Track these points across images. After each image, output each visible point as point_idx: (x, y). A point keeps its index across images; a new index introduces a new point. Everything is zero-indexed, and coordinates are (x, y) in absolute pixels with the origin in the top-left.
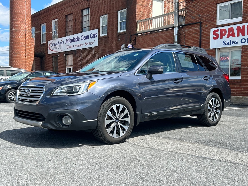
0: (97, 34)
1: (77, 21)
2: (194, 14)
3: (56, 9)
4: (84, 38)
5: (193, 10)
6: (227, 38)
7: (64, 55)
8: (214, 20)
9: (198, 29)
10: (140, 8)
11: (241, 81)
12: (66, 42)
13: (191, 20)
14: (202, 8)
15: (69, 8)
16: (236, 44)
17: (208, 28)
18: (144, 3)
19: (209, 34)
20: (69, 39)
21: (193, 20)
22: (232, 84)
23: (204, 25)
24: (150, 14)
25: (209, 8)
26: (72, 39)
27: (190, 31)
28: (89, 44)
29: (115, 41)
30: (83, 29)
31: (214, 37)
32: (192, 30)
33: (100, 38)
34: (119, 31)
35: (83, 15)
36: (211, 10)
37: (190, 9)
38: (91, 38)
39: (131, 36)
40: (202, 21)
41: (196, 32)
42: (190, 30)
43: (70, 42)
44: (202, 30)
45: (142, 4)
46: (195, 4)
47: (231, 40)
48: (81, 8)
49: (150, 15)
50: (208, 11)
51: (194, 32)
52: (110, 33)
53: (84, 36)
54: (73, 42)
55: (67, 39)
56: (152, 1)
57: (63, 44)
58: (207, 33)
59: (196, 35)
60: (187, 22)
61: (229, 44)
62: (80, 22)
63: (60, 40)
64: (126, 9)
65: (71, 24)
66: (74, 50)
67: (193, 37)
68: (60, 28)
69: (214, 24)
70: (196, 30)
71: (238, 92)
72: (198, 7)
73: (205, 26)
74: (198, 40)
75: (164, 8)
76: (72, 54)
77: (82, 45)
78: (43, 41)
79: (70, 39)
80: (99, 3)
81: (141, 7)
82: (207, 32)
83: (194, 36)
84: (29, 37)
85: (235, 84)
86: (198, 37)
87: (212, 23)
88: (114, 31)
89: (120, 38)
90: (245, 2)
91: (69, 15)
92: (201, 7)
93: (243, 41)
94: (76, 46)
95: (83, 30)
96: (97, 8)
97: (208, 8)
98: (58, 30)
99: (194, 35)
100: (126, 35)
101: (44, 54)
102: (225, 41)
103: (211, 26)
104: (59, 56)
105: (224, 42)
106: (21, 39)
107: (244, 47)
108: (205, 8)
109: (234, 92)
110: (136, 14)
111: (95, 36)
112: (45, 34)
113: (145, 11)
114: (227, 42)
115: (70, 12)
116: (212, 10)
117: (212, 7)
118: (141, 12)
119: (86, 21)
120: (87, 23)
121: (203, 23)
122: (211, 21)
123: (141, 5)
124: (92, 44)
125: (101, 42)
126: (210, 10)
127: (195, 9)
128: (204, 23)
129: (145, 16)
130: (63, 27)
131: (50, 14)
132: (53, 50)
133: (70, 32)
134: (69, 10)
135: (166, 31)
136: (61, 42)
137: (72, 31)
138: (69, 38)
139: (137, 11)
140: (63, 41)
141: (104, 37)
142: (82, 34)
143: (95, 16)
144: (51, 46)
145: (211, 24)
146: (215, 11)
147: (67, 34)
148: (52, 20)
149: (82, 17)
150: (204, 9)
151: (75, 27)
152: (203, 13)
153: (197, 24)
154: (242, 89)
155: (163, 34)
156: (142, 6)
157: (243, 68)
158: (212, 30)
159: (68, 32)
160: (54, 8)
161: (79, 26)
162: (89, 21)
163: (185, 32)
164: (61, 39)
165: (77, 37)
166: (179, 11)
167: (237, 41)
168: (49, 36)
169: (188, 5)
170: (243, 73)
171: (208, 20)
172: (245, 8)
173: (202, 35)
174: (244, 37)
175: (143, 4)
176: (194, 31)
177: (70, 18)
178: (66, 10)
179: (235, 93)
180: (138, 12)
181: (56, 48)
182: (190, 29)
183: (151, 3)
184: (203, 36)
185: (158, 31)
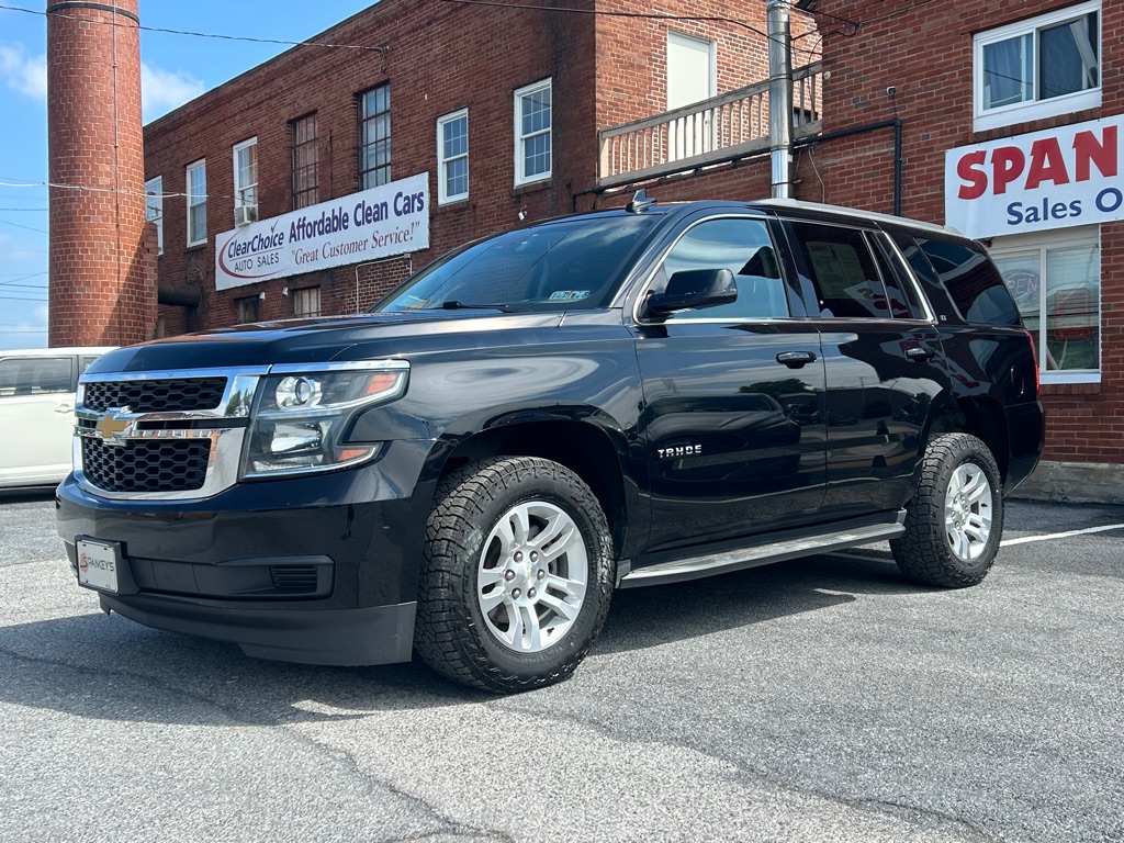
0: (421, 194)
1: (336, 143)
2: (865, 85)
3: (249, 97)
4: (366, 215)
5: (858, 68)
6: (1026, 188)
7: (285, 292)
8: (961, 108)
9: (886, 153)
10: (610, 74)
11: (1102, 391)
12: (293, 235)
13: (849, 115)
14: (903, 54)
15: (300, 91)
16: (1072, 215)
17: (931, 149)
18: (628, 49)
19: (937, 175)
20: (304, 224)
21: (859, 112)
22: (1060, 406)
23: (912, 133)
24: (655, 99)
25: (937, 52)
26: (315, 223)
27: (849, 167)
28: (388, 238)
29: (501, 224)
30: (362, 179)
31: (962, 187)
32: (857, 159)
33: (436, 214)
34: (520, 179)
35: (364, 117)
36: (945, 64)
37: (843, 65)
38: (398, 213)
39: (575, 197)
40: (902, 115)
41: (874, 168)
42: (847, 161)
43: (309, 236)
44: (905, 155)
45: (619, 56)
46: (868, 37)
47: (1046, 200)
48: (355, 87)
49: (656, 103)
50: (933, 66)
51: (869, 169)
52: (481, 189)
53: (369, 208)
54: (320, 233)
55: (296, 225)
56: (665, 44)
57: (280, 244)
58: (928, 170)
59: (873, 181)
60: (834, 124)
61: (1036, 219)
62: (350, 149)
63: (264, 228)
64: (551, 79)
65: (309, 157)
66: (327, 270)
67: (859, 189)
68: (266, 175)
69: (961, 129)
70: (877, 160)
71: (1090, 443)
72: (883, 54)
73: (918, 138)
74: (886, 204)
75: (719, 72)
76: (317, 287)
77: (362, 247)
78: (197, 237)
79: (306, 222)
80: (428, 60)
81: (616, 66)
82: (931, 163)
83: (865, 189)
84: (134, 217)
85: (1074, 406)
86: (886, 191)
87: (951, 125)
88: (500, 180)
89: (523, 211)
90: (1113, 18)
91: (304, 121)
92: (895, 50)
93: (1109, 200)
94: (336, 251)
95: (362, 182)
96: (420, 84)
97: (931, 54)
98: (258, 186)
99: (868, 182)
100: (549, 195)
101: (202, 290)
102: (1020, 204)
103: (948, 139)
104: (263, 296)
105: (1014, 208)
106: (99, 225)
107: (1116, 229)
108: (918, 57)
109: (1067, 442)
110: (594, 101)
111: (417, 204)
112: (201, 205)
113: (632, 88)
114: (1025, 207)
115: (305, 106)
116: (950, 62)
117: (950, 49)
118: (616, 90)
119: (376, 142)
120: (379, 149)
121: (908, 127)
122: (947, 112)
123: (618, 61)
124: (402, 238)
125: (443, 232)
126: (939, 65)
127: (868, 65)
128: (913, 126)
129: (634, 108)
130: (276, 171)
131: (224, 120)
132: (237, 273)
133: (308, 190)
134: (302, 95)
135: (735, 167)
136: (268, 238)
137: (315, 188)
138: (304, 219)
139: (600, 87)
140: (276, 232)
141: (456, 209)
142: (356, 198)
143: (414, 119)
144: (230, 256)
145: (947, 126)
146: (966, 65)
147: (296, 201)
148: (232, 146)
149: (360, 123)
150: (912, 59)
151: (329, 170)
152: (908, 80)
153: (879, 131)
154: (1108, 428)
155: (722, 184)
156: (622, 62)
157: (1112, 330)
158: (953, 157)
159: (300, 192)
160: (240, 90)
161: (345, 166)
162: (389, 141)
163: (823, 172)
164: (270, 222)
165: (337, 213)
166: (794, 77)
167: (1079, 202)
168: (220, 212)
169: (835, 47)
170: (1113, 353)
171: (931, 107)
172: (1116, 41)
173: (906, 181)
174: (1110, 182)
175: (624, 57)
176: (865, 163)
177: (308, 130)
178: (289, 98)
179: (1073, 450)
180: (602, 93)
181: (247, 264)
182: (848, 153)
183: (660, 52)
184: (909, 187)
185: (697, 170)
